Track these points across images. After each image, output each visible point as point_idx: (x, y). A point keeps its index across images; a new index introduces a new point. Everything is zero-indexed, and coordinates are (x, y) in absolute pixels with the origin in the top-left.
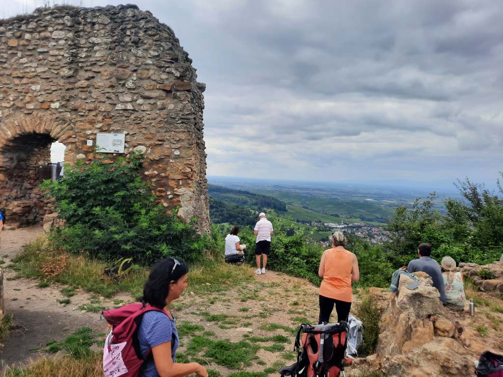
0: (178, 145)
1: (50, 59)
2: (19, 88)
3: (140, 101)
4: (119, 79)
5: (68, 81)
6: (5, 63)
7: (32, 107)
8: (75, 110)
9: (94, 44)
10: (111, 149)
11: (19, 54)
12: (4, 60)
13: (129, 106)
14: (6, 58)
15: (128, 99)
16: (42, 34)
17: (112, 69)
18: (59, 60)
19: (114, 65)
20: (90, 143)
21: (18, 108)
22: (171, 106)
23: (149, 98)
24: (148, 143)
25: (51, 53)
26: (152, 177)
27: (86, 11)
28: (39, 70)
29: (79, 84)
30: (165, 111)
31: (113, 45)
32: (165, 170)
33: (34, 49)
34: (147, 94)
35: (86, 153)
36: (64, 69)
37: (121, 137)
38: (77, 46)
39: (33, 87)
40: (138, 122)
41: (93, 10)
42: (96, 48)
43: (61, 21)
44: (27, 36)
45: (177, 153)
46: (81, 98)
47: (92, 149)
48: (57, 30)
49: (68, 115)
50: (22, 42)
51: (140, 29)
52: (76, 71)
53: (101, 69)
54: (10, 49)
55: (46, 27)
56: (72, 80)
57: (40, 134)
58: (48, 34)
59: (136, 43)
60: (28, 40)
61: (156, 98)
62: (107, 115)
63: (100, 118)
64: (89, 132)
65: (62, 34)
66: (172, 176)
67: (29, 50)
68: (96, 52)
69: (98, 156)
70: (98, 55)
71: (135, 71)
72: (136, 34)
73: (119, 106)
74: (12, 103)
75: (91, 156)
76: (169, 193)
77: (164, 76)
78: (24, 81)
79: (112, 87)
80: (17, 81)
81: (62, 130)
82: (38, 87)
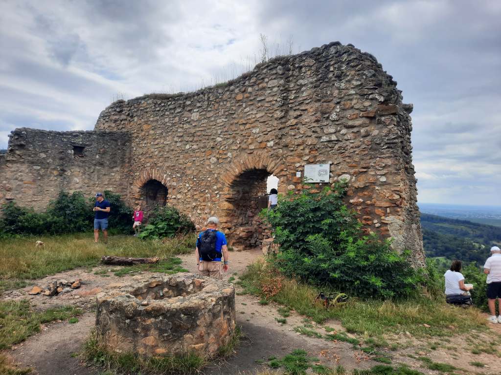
0: (385, 171)
1: (266, 105)
2: (244, 133)
3: (344, 131)
4: (323, 113)
5: (280, 121)
6: (234, 114)
7: (253, 148)
8: (286, 146)
9: (302, 86)
10: (317, 179)
11: (244, 106)
12: (233, 112)
13: (334, 138)
14: (235, 110)
15: (332, 130)
16: (261, 86)
17: (318, 104)
18: (273, 105)
19: (319, 100)
20: (299, 175)
21: (244, 149)
22: (376, 132)
23: (352, 127)
24: (352, 171)
25: (267, 100)
26: (357, 204)
27: (295, 57)
28: (258, 116)
29: (289, 123)
30: (368, 138)
31: (318, 83)
32: (370, 198)
33: (254, 99)
34: (350, 123)
35: (296, 184)
36: (277, 112)
37: (326, 167)
38: (287, 90)
39: (254, 131)
40: (342, 151)
41: (300, 56)
42: (303, 89)
43: (274, 72)
44: (250, 89)
45: (383, 179)
46: (291, 135)
47: (301, 181)
48: (271, 79)
49: (281, 151)
50: (246, 95)
51: (343, 63)
52: (287, 112)
53: (307, 107)
54: (238, 103)
55: (263, 79)
56: (283, 120)
57: (259, 170)
58: (264, 85)
59: (339, 77)
60: (250, 93)
61: (360, 126)
62: (313, 148)
63: (307, 151)
64: (298, 165)
65: (275, 82)
66: (378, 204)
67: (251, 100)
68: (303, 92)
69: (306, 187)
70: (305, 94)
71: (338, 103)
72: (339, 68)
73: (325, 138)
74: (239, 146)
75: (299, 187)
76: (375, 221)
77: (367, 104)
78: (248, 126)
79: (317, 121)
80: (242, 127)
81: (276, 164)
82: (258, 130)
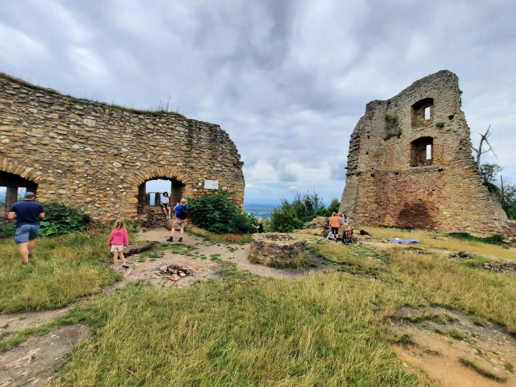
0: (241, 187)
1: (175, 140)
2: (154, 152)
3: (224, 167)
4: (213, 156)
5: (186, 153)
6: (143, 136)
7: (165, 163)
8: (192, 168)
9: (201, 138)
10: (212, 188)
11: (155, 133)
13: (220, 169)
14: (144, 134)
15: (219, 166)
16: (170, 126)
17: (210, 151)
18: (180, 141)
19: (211, 149)
20: (200, 184)
21: (153, 163)
22: (236, 171)
23: (227, 166)
24: (228, 185)
25: (176, 137)
26: (230, 200)
27: (196, 122)
28: (168, 144)
29: (193, 155)
30: (234, 173)
31: (211, 141)
32: (235, 197)
33: (164, 133)
34: (227, 164)
35: (198, 189)
36: (184, 147)
37: (217, 182)
38: (191, 137)
39: (165, 153)
40: (223, 176)
41: (200, 122)
42: (201, 140)
43: (181, 122)
44: (160, 125)
45: (240, 190)
46: (194, 162)
47: (202, 187)
48: (179, 126)
49: (188, 170)
50: (157, 128)
51: (224, 137)
52: (191, 148)
53: (205, 150)
54: (147, 129)
55: (172, 123)
56: (188, 153)
58: (174, 127)
59: (221, 142)
60: (160, 127)
61: (230, 167)
62: (209, 172)
63: (206, 173)
64: (200, 179)
65: (182, 129)
66: (238, 199)
67: (161, 132)
68: (202, 142)
69: (205, 191)
70: (203, 143)
71: (221, 154)
72: (222, 138)
73: (215, 169)
74: (149, 159)
75: (201, 190)
76: (237, 206)
77: (233, 158)
78: (157, 148)
79: (211, 159)
80: (152, 148)
81: (184, 177)
82: (168, 153)
